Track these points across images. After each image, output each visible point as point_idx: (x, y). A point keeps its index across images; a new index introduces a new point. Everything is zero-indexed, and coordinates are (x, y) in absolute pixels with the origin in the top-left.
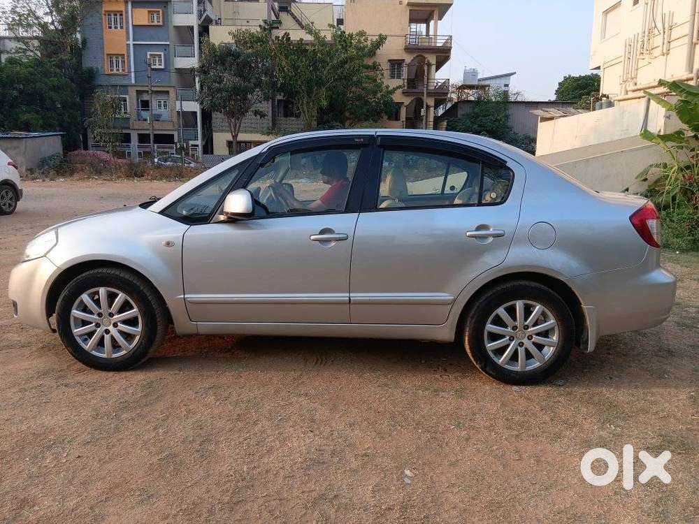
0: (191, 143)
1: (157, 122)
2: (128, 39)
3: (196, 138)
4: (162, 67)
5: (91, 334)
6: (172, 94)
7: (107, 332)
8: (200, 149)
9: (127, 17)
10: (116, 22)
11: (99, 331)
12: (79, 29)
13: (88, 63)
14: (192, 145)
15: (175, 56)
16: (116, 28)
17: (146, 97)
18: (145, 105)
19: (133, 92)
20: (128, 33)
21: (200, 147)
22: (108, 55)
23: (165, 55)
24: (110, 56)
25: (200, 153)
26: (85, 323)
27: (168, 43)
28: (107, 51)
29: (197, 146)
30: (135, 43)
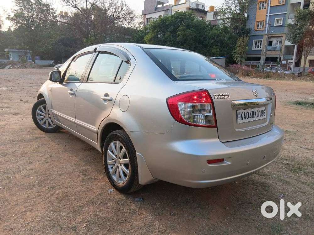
0: (289, 61)
1: (274, 51)
2: (267, 13)
3: (292, 59)
4: (281, 25)
5: (42, 119)
6: (284, 38)
7: (47, 119)
8: (293, 64)
9: (268, 3)
10: (263, 6)
11: (45, 119)
12: (247, 11)
13: (248, 26)
14: (290, 62)
15: (289, 19)
16: (263, 9)
17: (271, 40)
18: (270, 43)
19: (265, 38)
20: (267, 10)
21: (293, 63)
22: (257, 21)
23: (283, 19)
24: (258, 22)
25: (293, 66)
26: (41, 115)
27: (286, 13)
28: (257, 20)
29: (292, 62)
30: (270, 14)
